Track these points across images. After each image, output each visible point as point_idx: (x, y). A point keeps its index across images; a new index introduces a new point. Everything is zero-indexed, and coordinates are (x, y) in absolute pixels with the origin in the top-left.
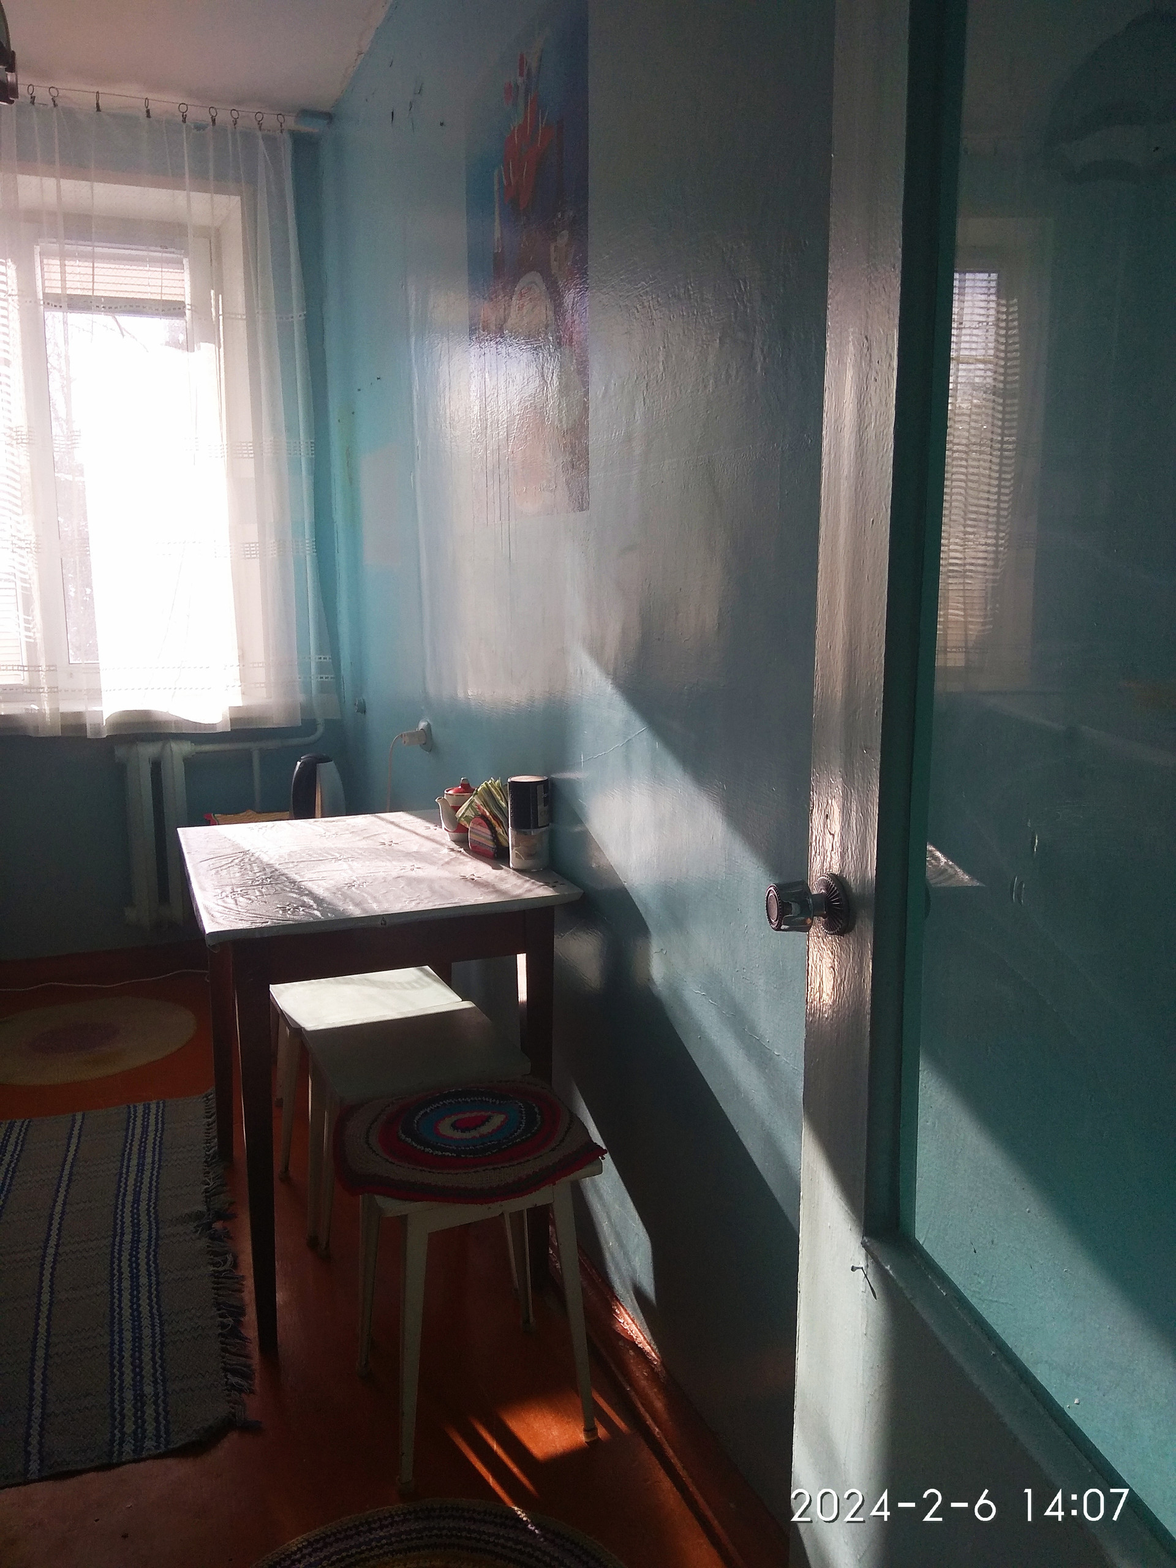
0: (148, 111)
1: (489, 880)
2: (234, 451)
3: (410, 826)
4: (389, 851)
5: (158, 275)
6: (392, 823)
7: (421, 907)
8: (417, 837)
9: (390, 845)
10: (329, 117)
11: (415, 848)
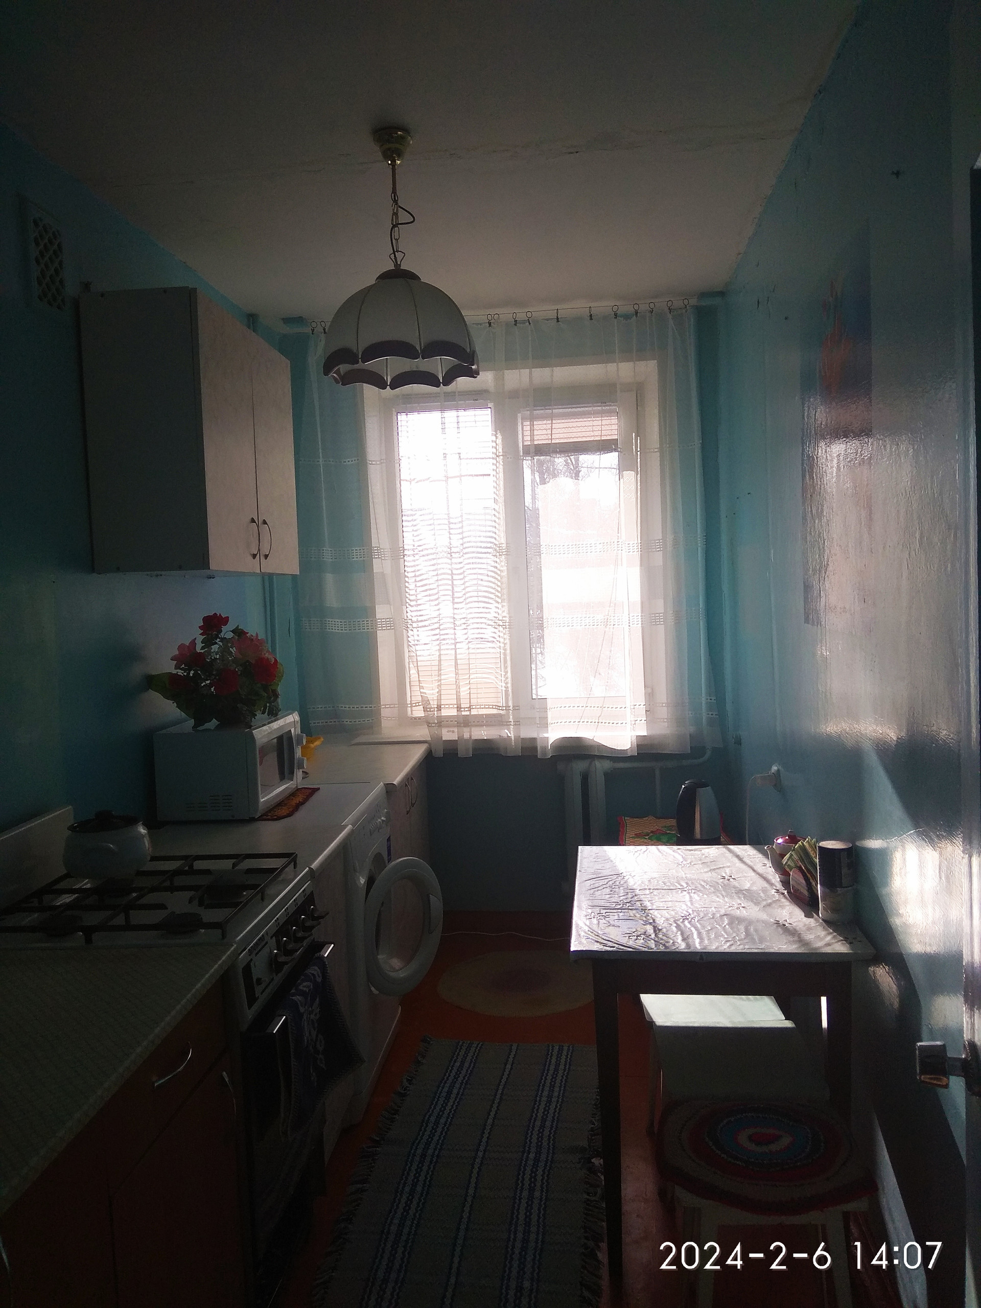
0: (591, 316)
1: (798, 928)
2: (646, 548)
3: (751, 861)
4: (727, 886)
5: (599, 423)
6: (738, 857)
7: (733, 949)
8: (753, 874)
9: (728, 880)
10: (722, 294)
11: (747, 885)
